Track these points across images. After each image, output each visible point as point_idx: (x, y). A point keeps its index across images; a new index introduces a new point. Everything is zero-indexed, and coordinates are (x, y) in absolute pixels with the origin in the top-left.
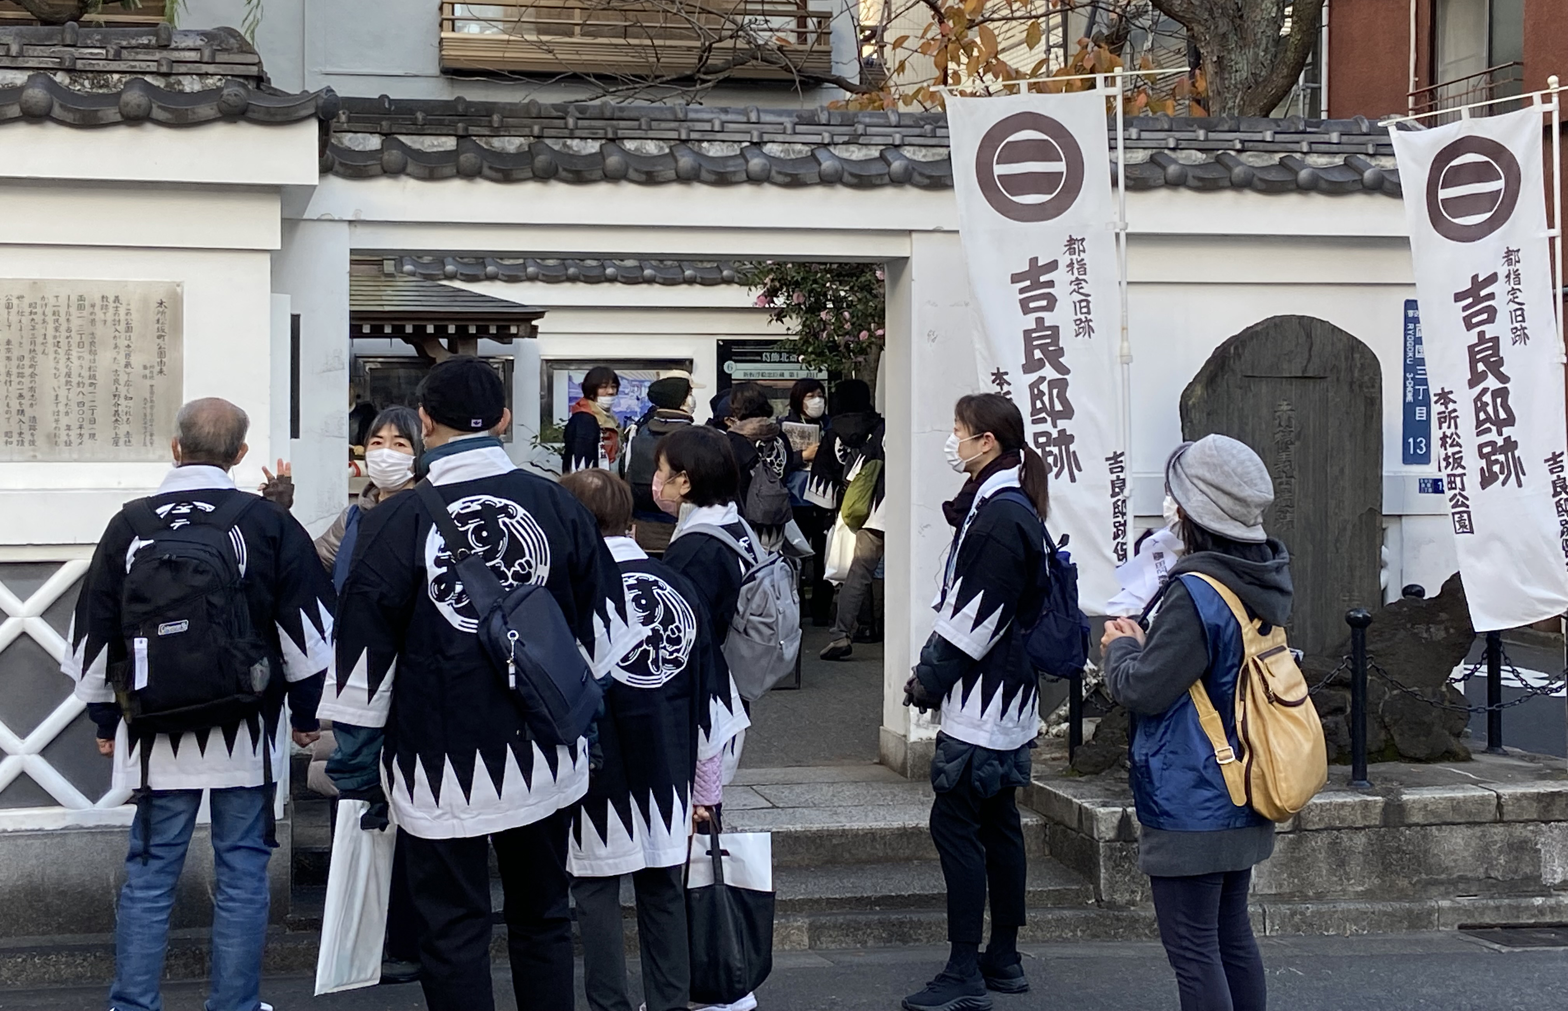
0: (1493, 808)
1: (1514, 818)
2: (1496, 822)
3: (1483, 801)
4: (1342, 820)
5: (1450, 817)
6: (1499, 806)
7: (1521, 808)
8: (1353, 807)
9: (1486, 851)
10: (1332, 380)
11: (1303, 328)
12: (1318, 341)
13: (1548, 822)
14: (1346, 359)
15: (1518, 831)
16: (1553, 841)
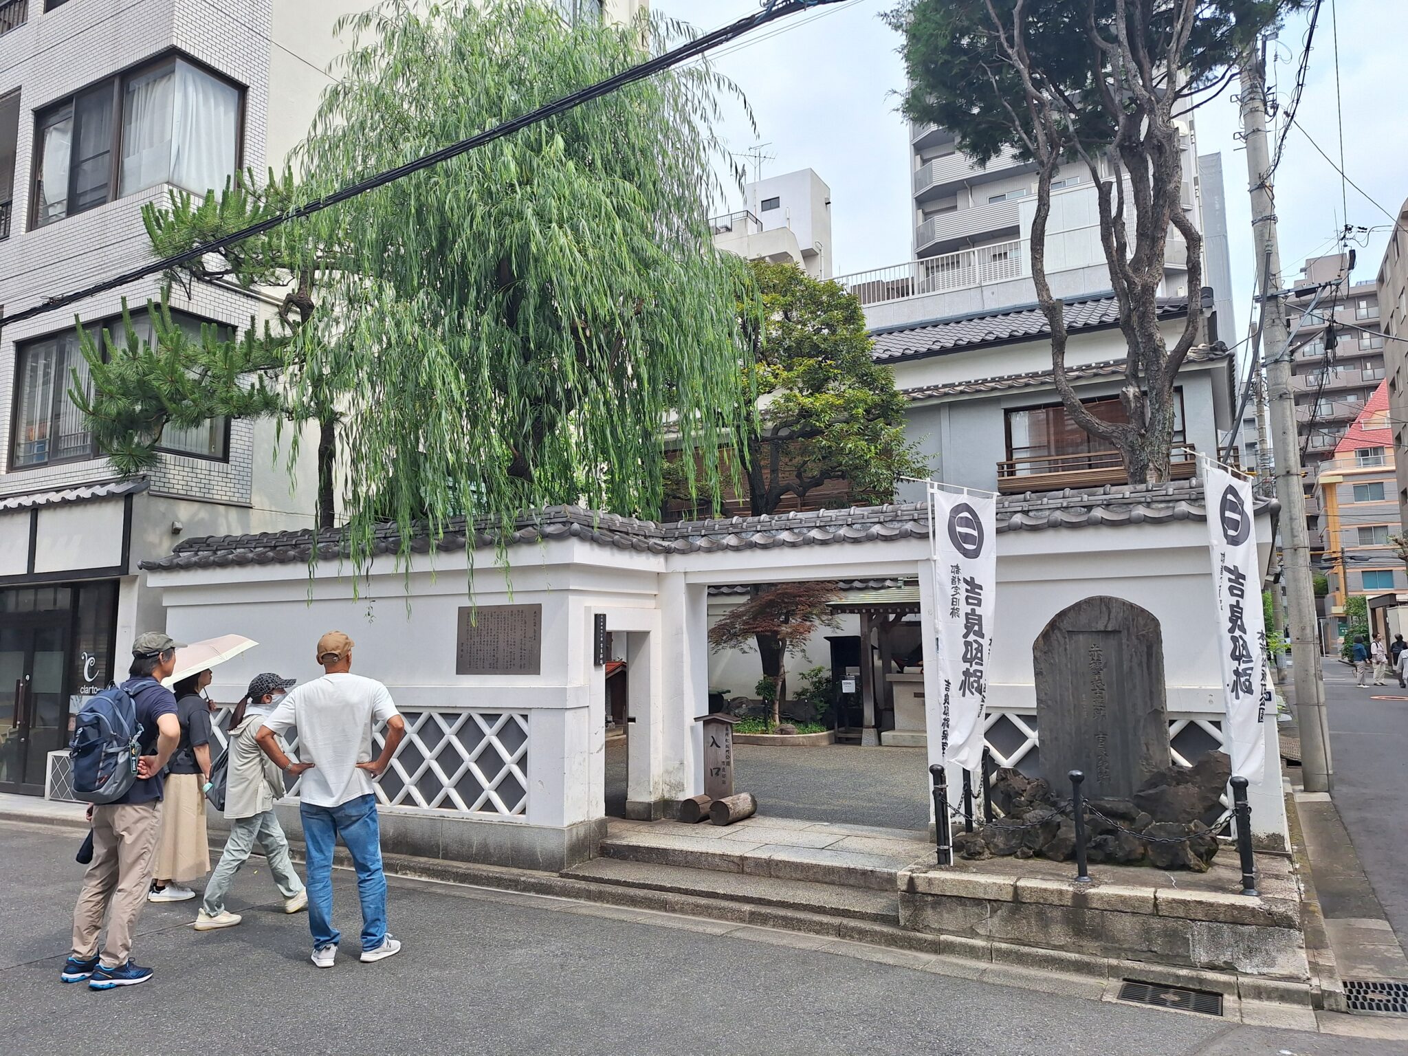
0: (1151, 906)
1: (1167, 914)
2: (1152, 915)
3: (1143, 900)
4: (1045, 899)
5: (1121, 907)
6: (1155, 905)
7: (1172, 908)
8: (1052, 892)
9: (1147, 933)
10: (1125, 633)
11: (1104, 603)
12: (1114, 611)
13: (1193, 920)
14: (1133, 620)
15: (1171, 924)
16: (1199, 934)
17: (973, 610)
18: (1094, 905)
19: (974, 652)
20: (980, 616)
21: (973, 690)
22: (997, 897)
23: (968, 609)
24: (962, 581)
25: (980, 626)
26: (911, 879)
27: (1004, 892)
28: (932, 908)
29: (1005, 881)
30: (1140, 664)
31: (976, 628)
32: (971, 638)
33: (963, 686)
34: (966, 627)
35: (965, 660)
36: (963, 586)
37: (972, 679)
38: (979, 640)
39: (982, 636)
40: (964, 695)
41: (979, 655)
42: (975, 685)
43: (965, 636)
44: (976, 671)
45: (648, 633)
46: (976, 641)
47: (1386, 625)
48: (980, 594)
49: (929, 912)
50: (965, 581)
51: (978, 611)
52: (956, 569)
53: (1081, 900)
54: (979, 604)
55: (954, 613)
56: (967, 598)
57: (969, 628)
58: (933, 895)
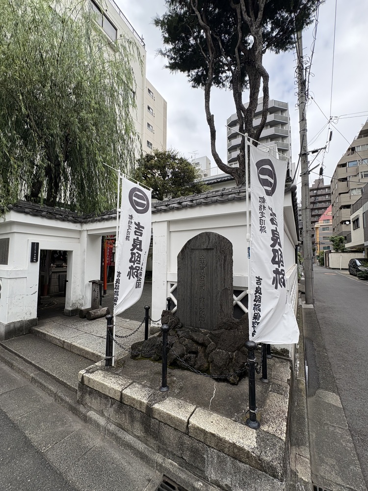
0: (185, 427)
1: (193, 436)
2: (185, 433)
3: (181, 422)
4: (134, 405)
6: (188, 428)
8: (137, 401)
9: (182, 445)
10: (215, 249)
11: (207, 235)
12: (211, 239)
13: (209, 447)
14: (219, 243)
15: (196, 444)
16: (212, 457)
17: (138, 238)
18: (156, 417)
19: (136, 258)
20: (141, 241)
21: (134, 276)
22: (114, 397)
23: (135, 237)
24: (133, 223)
25: (140, 245)
26: (83, 377)
27: (117, 395)
28: (89, 395)
29: (118, 388)
30: (221, 265)
31: (138, 246)
32: (135, 251)
33: (129, 274)
34: (133, 245)
35: (131, 261)
36: (133, 226)
37: (134, 271)
38: (139, 252)
39: (141, 250)
40: (129, 279)
41: (139, 259)
42: (136, 273)
43: (132, 250)
44: (136, 267)
45: (72, 251)
46: (137, 253)
47: (328, 257)
48: (142, 231)
49: (87, 396)
50: (135, 223)
51: (140, 238)
52: (131, 217)
53: (150, 411)
54: (141, 235)
55: (127, 238)
56: (135, 232)
57: (134, 246)
58: (90, 388)
